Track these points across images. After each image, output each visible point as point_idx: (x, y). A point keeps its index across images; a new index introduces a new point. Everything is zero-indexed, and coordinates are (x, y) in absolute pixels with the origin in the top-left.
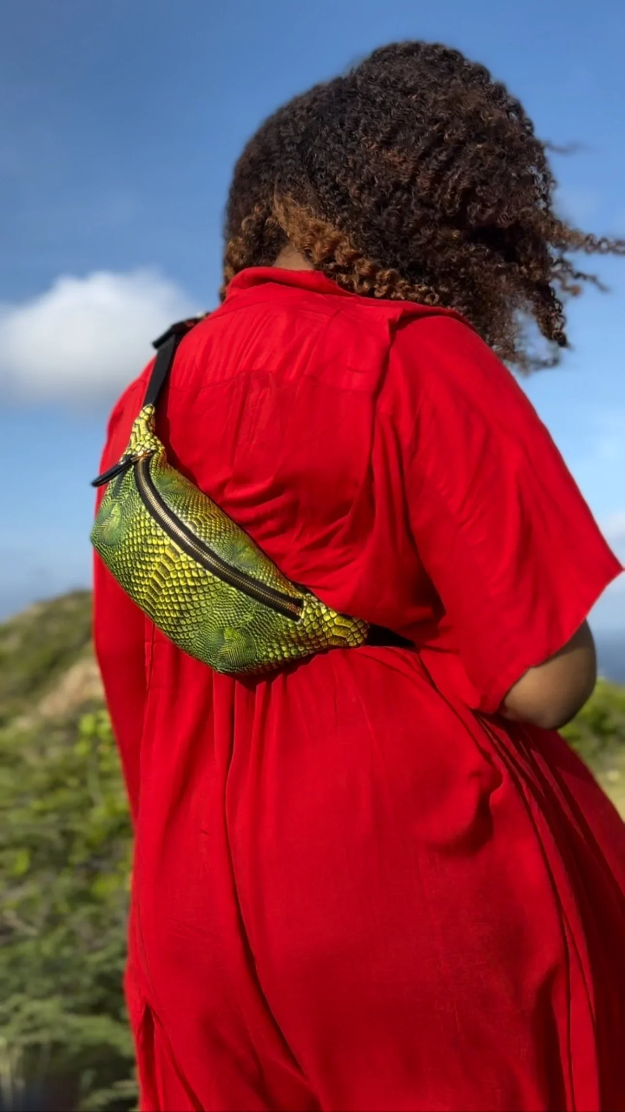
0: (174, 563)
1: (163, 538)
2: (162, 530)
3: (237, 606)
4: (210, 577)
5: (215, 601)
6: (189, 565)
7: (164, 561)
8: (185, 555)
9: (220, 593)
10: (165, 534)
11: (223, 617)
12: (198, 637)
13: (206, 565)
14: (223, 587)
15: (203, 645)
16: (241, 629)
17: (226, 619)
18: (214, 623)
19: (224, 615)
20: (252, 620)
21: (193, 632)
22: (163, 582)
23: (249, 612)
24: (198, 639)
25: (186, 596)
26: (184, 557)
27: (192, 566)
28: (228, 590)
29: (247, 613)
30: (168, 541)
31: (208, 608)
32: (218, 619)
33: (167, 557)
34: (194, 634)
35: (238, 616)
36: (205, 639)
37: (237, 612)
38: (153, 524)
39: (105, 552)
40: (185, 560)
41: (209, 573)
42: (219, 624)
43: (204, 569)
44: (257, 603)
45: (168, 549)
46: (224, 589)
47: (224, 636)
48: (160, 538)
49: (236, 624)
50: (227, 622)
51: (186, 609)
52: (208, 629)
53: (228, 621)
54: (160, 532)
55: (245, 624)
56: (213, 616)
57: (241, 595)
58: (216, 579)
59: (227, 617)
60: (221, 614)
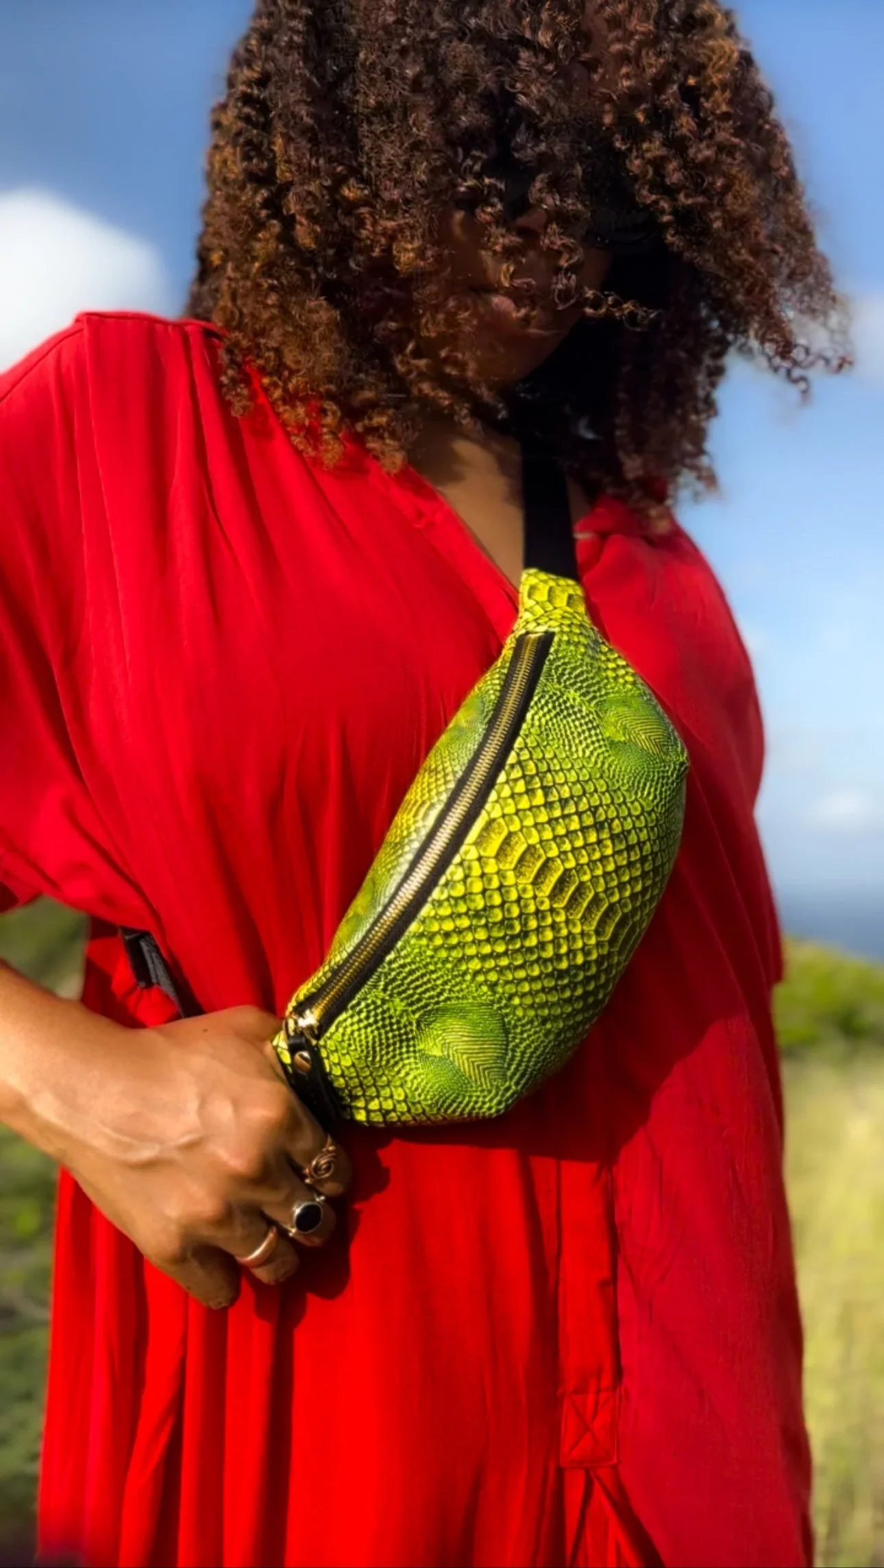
0: (510, 834)
1: (466, 864)
2: (451, 869)
3: (558, 714)
4: (518, 755)
5: (561, 753)
6: (505, 799)
7: (509, 859)
8: (488, 806)
9: (543, 741)
10: (457, 859)
11: (586, 739)
12: (636, 794)
13: (498, 764)
14: (530, 733)
15: (648, 784)
16: (598, 710)
17: (587, 734)
18: (601, 757)
19: (582, 738)
20: (576, 691)
21: (629, 805)
22: (550, 863)
23: (562, 694)
24: (639, 794)
25: (566, 812)
26: (493, 808)
27: (506, 792)
28: (533, 725)
29: (565, 698)
30: (468, 850)
31: (576, 767)
32: (591, 748)
33: (501, 854)
34: (632, 803)
35: (575, 713)
36: (635, 777)
37: (569, 715)
38: (442, 892)
39: (523, 1053)
40: (498, 806)
41: (512, 758)
42: (600, 747)
43: (507, 767)
44: (542, 679)
45: (485, 849)
46: (532, 730)
47: (620, 742)
48: (467, 872)
49: (591, 717)
50: (593, 732)
51: (589, 813)
52: (614, 771)
53: (589, 730)
54: (454, 872)
55: (587, 704)
56: (589, 757)
57: (536, 703)
58: (519, 744)
59: (584, 732)
60: (581, 742)
